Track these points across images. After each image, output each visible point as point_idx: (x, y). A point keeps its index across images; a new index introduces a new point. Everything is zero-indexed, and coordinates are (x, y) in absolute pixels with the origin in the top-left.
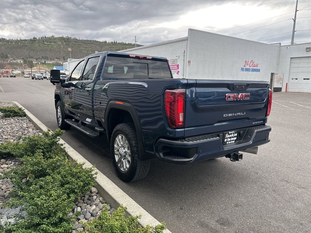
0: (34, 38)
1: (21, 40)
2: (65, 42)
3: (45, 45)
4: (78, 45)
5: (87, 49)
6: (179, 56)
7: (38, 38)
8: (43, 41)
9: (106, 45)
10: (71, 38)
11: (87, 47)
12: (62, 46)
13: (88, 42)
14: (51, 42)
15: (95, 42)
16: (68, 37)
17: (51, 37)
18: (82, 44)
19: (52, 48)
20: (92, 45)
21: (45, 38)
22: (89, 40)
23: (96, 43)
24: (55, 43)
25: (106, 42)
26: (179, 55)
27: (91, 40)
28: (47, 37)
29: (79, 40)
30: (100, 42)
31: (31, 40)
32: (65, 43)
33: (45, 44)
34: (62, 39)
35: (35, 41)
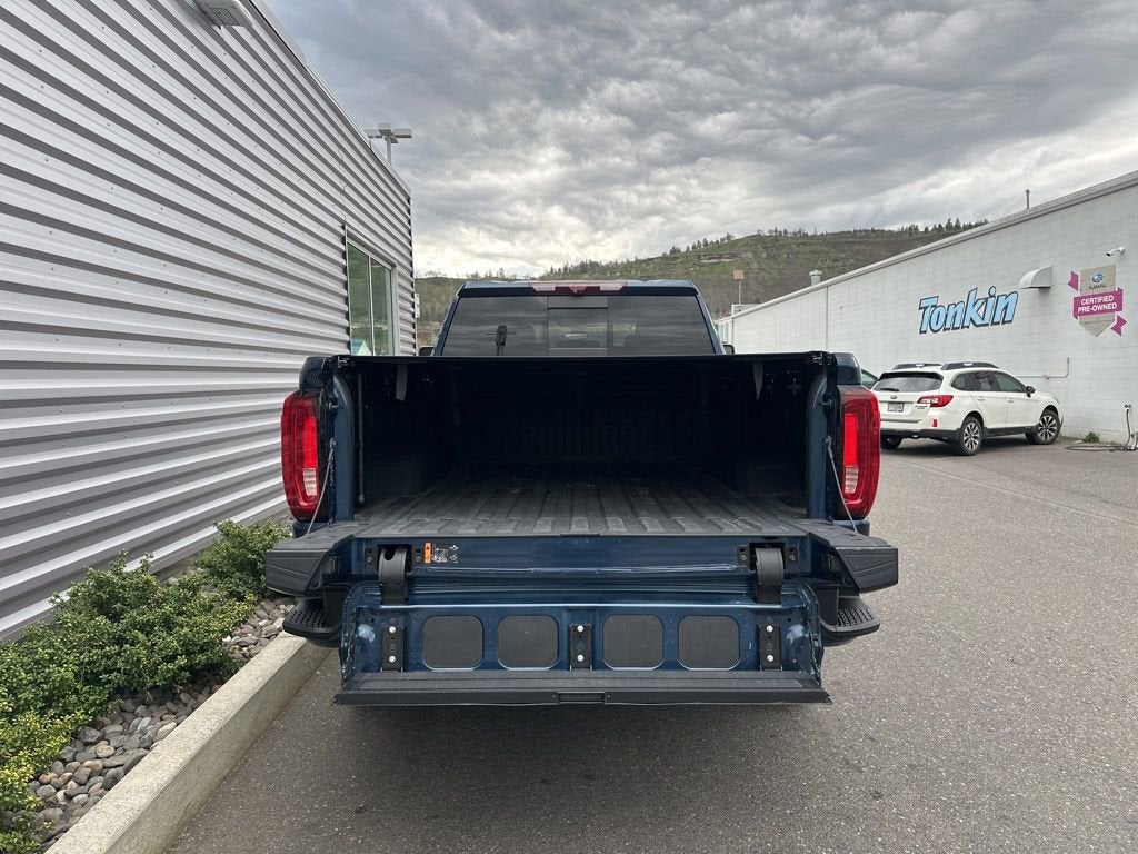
0: (674, 251)
1: (638, 262)
2: (766, 248)
3: (704, 269)
4: (807, 256)
5: (840, 264)
6: (1123, 252)
7: (683, 250)
8: (699, 257)
9: (916, 240)
10: (785, 232)
11: (843, 255)
12: (755, 265)
13: (844, 240)
14: (721, 257)
15: (873, 235)
16: (776, 231)
17: (723, 240)
18: (823, 248)
19: (724, 276)
20: (863, 247)
21: (706, 244)
22: (849, 232)
23: (877, 237)
24: (733, 256)
25: (916, 229)
26: (1121, 249)
27: (856, 232)
28: (712, 243)
29: (814, 236)
30: (891, 233)
31: (664, 257)
32: (764, 255)
33: (705, 265)
34: (757, 241)
35: (675, 258)
